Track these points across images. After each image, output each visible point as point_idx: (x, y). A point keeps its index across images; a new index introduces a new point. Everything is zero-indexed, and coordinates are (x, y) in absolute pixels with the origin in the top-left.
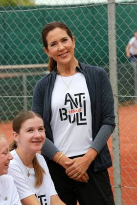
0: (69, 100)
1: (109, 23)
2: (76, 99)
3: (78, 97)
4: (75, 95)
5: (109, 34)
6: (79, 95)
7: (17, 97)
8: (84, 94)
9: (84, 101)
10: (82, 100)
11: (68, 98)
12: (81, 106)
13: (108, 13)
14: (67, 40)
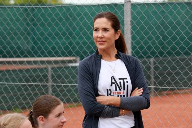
0: (114, 83)
1: (125, 20)
2: (120, 83)
3: (122, 81)
4: (120, 79)
5: (125, 29)
6: (123, 79)
7: (40, 84)
8: (126, 79)
9: (128, 85)
10: (126, 84)
11: (113, 81)
12: (124, 89)
13: (125, 10)
14: (108, 31)
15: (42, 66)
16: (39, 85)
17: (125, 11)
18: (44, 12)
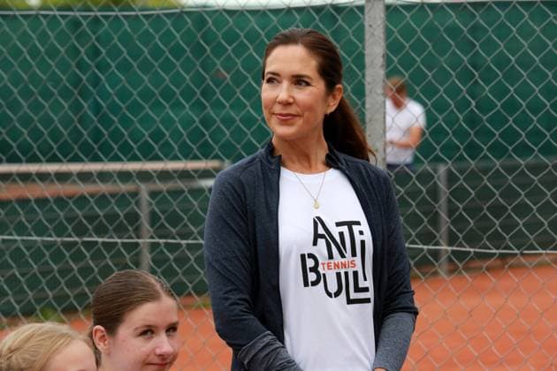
0: (322, 236)
2: (341, 234)
3: (345, 229)
4: (338, 224)
5: (368, 79)
7: (119, 241)
11: (321, 231)
12: (354, 254)
13: (366, 24)
14: (308, 84)
15: (124, 188)
16: (116, 243)
17: (367, 28)
18: (129, 30)
